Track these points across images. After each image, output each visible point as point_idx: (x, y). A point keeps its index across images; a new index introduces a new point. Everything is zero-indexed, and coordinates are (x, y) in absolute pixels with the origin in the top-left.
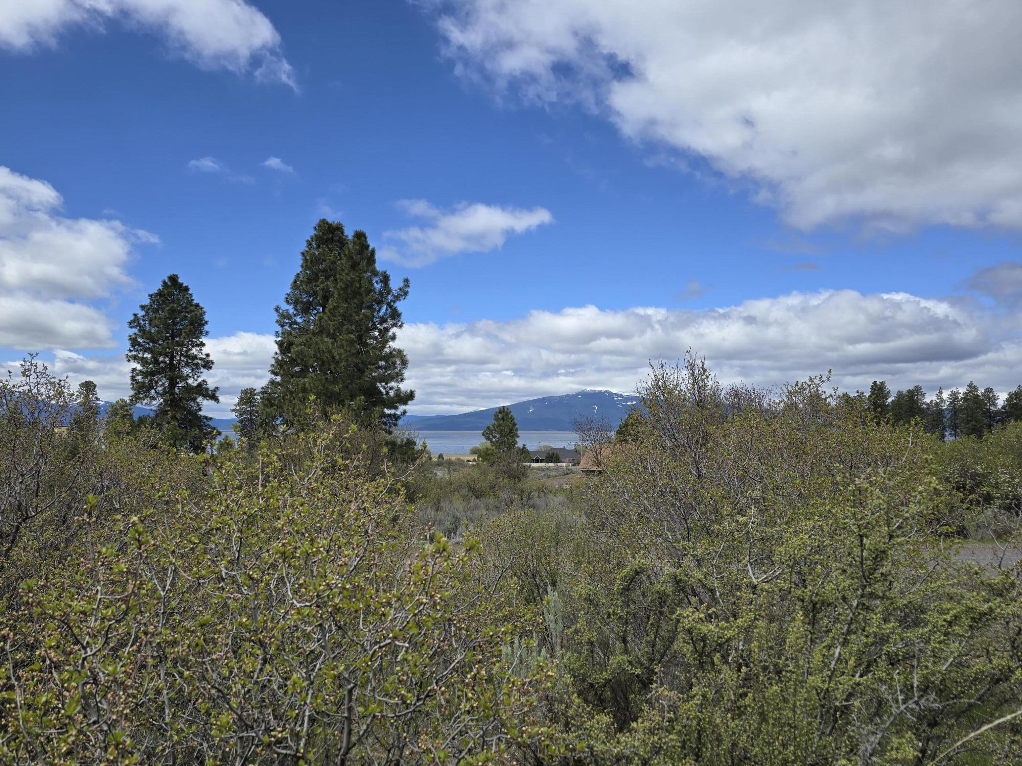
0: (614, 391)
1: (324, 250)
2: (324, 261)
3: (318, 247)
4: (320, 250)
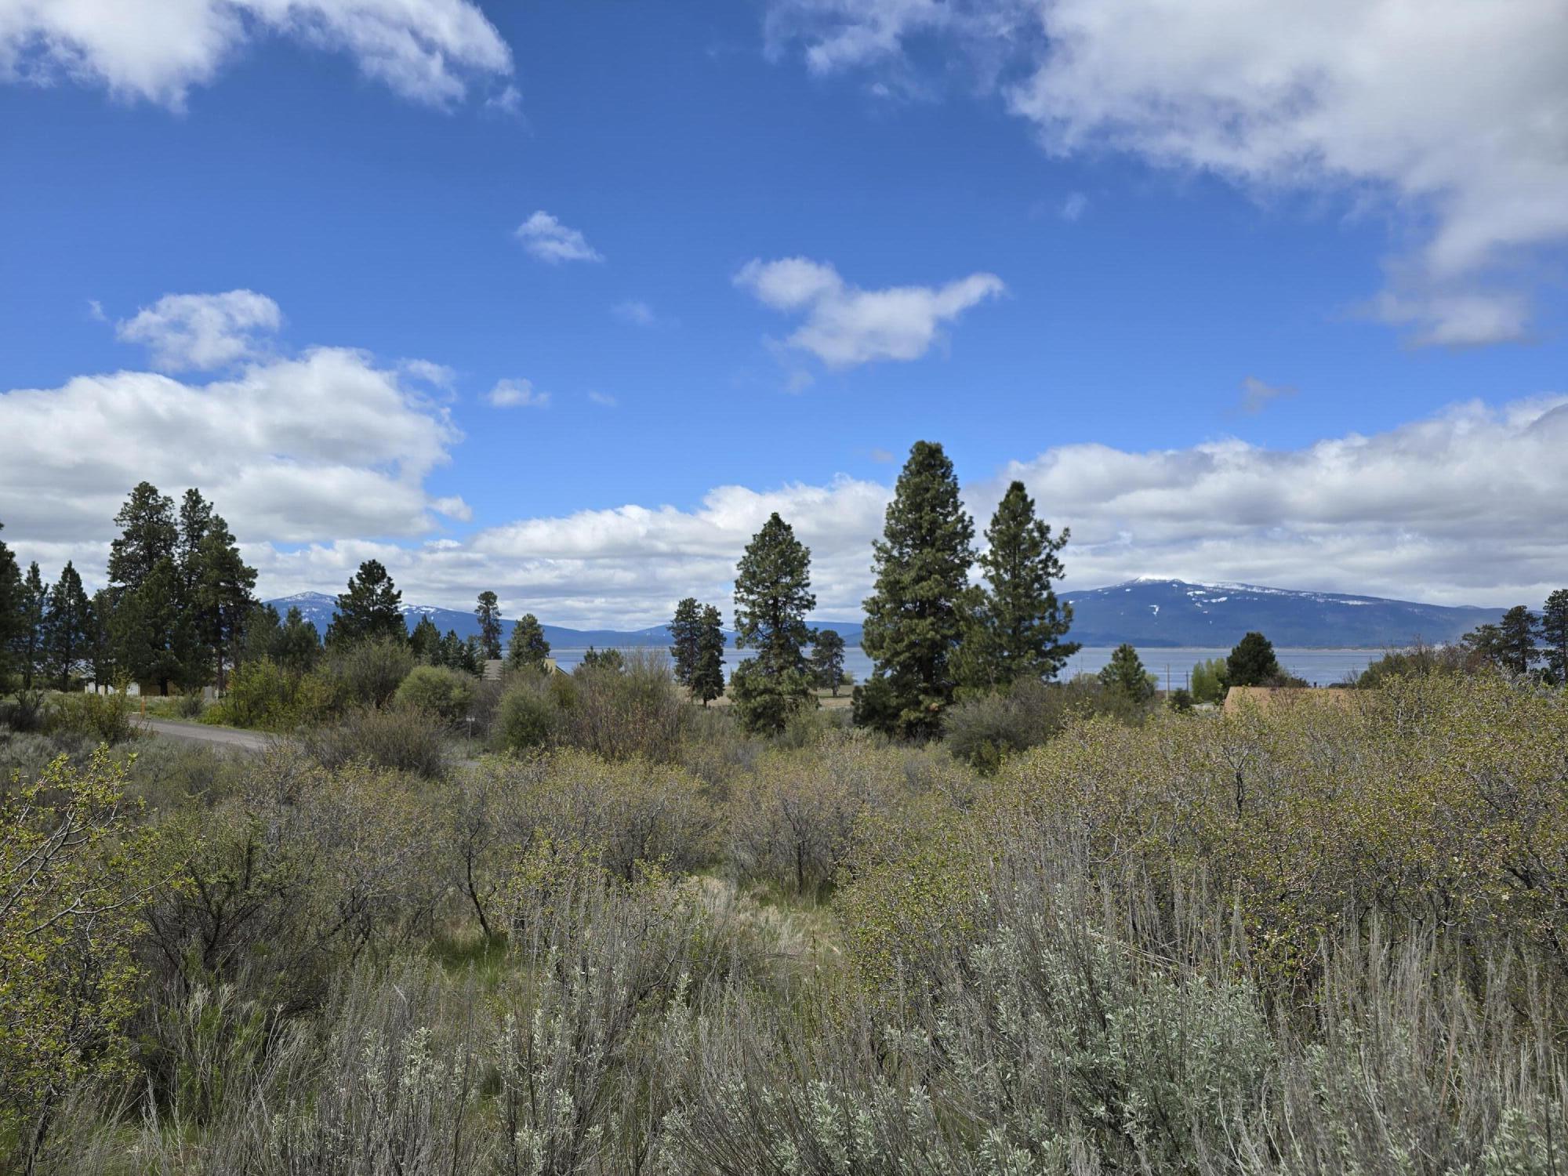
0: (1188, 580)
1: (926, 477)
2: (927, 490)
3: (919, 473)
4: (923, 478)
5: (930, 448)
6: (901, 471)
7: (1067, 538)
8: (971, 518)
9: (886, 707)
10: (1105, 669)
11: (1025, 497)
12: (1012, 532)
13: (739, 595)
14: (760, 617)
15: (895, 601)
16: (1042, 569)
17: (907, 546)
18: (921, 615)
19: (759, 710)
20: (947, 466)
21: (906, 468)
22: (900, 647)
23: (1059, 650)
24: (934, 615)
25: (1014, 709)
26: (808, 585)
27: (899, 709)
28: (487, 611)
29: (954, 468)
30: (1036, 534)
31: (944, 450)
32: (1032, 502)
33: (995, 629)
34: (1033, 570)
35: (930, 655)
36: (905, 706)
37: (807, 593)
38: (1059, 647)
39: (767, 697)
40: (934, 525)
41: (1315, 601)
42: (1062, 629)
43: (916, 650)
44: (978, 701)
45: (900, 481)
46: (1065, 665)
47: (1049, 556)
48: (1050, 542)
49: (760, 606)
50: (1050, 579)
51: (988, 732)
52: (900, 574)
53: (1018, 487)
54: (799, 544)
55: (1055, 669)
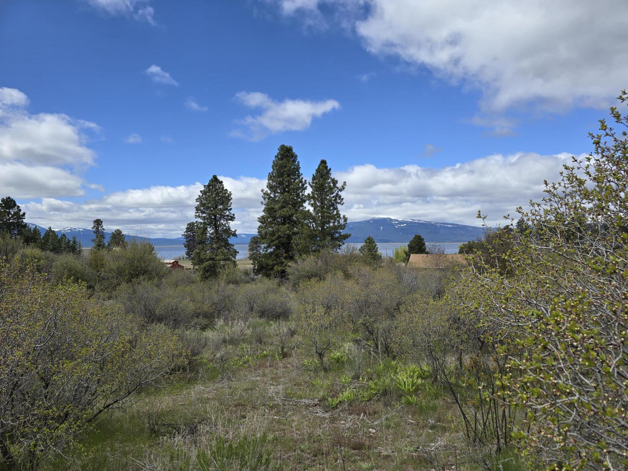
0: (393, 218)
1: (285, 161)
2: (286, 167)
3: (282, 159)
4: (284, 161)
5: (287, 148)
6: (274, 158)
7: (345, 186)
8: (305, 180)
9: (267, 266)
10: (362, 247)
11: (326, 167)
12: (321, 183)
13: (197, 214)
14: (208, 225)
15: (272, 217)
16: (334, 200)
17: (278, 193)
18: (283, 224)
19: (207, 268)
20: (294, 157)
21: (276, 156)
22: (274, 238)
23: (341, 237)
24: (289, 223)
25: (320, 263)
26: (231, 209)
27: (273, 265)
28: (98, 228)
29: (298, 158)
30: (332, 184)
31: (293, 150)
32: (330, 169)
33: (313, 227)
34: (330, 201)
35: (287, 241)
36: (276, 264)
37: (230, 213)
38: (341, 236)
39: (210, 262)
40: (290, 183)
41: (436, 225)
42: (343, 227)
43: (281, 239)
44: (304, 260)
45: (274, 163)
46: (344, 243)
47: (337, 194)
48: (337, 188)
49: (207, 219)
50: (338, 205)
51: (308, 274)
52: (274, 205)
53: (323, 162)
54: (226, 190)
55: (340, 245)
